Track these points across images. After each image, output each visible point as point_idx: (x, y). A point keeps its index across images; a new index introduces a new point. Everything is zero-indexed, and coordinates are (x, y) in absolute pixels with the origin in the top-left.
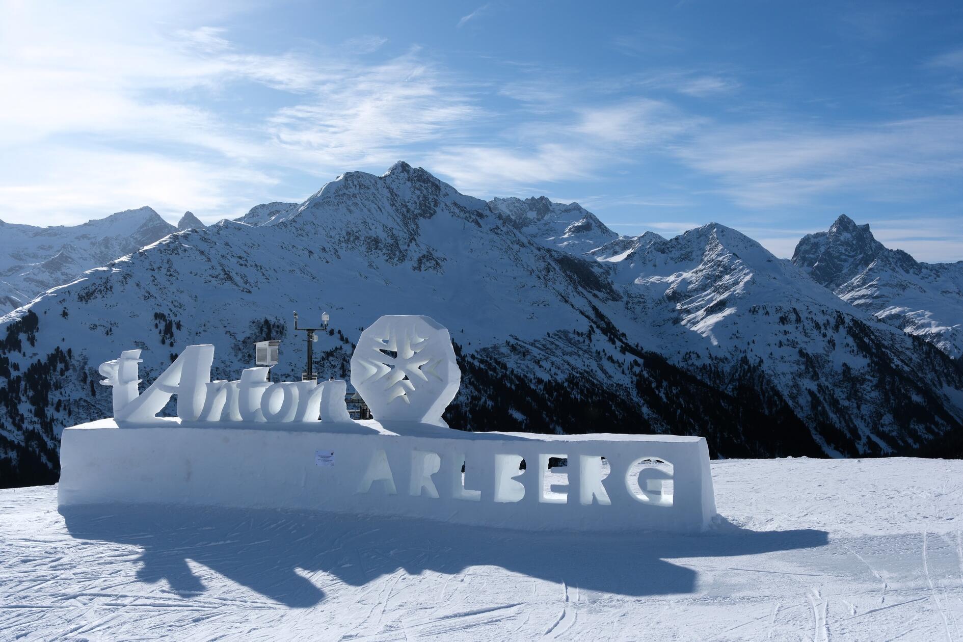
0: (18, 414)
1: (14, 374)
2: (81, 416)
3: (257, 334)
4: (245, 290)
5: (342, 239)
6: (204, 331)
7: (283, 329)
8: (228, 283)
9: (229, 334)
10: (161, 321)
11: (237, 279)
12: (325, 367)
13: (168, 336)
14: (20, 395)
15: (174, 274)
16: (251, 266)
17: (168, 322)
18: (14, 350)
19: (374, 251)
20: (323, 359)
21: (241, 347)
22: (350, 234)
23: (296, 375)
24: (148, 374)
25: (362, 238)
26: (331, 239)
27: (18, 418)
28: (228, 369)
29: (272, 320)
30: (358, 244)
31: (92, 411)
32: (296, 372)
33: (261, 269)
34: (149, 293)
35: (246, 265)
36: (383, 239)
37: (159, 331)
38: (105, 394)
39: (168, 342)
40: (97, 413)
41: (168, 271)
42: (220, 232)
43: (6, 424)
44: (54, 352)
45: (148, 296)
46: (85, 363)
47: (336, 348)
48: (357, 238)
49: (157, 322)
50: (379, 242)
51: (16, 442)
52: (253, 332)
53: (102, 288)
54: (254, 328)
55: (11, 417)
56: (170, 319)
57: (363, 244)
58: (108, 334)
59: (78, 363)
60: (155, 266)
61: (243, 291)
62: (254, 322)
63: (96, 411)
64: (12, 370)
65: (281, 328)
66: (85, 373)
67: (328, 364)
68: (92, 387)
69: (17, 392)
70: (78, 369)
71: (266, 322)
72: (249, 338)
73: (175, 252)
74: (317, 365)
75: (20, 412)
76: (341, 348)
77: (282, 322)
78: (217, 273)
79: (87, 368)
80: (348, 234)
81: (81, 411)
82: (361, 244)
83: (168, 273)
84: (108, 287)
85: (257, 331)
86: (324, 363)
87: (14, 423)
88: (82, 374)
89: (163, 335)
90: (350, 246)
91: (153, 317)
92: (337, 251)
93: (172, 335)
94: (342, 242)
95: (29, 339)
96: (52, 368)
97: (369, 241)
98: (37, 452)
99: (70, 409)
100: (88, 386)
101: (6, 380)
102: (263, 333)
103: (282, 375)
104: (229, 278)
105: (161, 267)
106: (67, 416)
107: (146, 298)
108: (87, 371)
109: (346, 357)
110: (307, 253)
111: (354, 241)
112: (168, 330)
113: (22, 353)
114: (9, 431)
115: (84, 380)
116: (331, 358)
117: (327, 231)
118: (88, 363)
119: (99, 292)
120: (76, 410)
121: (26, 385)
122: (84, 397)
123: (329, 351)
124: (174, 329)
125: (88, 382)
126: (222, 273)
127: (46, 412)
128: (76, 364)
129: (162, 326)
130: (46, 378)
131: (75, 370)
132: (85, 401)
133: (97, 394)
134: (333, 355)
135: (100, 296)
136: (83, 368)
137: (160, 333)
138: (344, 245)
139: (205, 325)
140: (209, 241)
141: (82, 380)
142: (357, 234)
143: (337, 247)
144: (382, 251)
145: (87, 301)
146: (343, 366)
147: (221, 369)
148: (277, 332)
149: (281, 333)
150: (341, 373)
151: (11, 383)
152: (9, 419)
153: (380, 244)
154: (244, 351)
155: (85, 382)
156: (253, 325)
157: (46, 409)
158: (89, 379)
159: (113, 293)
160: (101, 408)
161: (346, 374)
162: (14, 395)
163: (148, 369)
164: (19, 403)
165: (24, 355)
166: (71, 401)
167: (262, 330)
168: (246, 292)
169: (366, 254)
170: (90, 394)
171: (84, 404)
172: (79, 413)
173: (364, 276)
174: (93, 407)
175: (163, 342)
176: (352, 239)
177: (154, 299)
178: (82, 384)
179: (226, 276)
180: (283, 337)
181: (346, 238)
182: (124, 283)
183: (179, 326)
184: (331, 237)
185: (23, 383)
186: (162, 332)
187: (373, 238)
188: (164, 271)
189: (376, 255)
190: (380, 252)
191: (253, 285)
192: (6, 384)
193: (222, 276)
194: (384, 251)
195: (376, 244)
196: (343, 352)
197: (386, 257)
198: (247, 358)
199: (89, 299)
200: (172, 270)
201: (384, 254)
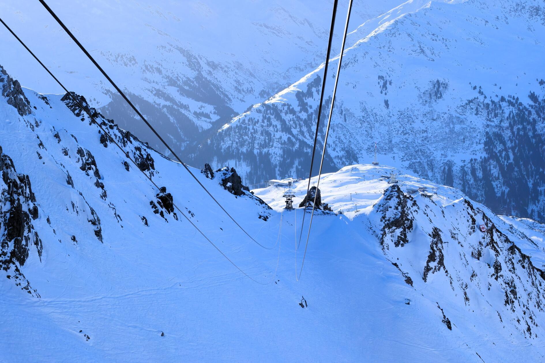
0: (311, 131)
1: (310, 111)
2: (339, 132)
3: (432, 88)
4: (431, 59)
5: (512, 9)
6: (404, 86)
7: (447, 86)
8: (422, 54)
9: (416, 88)
10: (382, 80)
11: (428, 52)
12: (467, 109)
13: (384, 89)
14: (313, 122)
15: (392, 50)
16: (440, 40)
17: (385, 81)
18: (310, 98)
19: (534, 17)
20: (466, 104)
21: (422, 96)
22: (519, 5)
23: (450, 113)
24: (372, 111)
25: (527, 8)
26: (504, 9)
27: (311, 133)
28: (413, 109)
29: (441, 80)
30: (523, 12)
31: (344, 130)
32: (450, 111)
33: (446, 41)
34: (377, 64)
35: (436, 40)
36: (542, 8)
37: (379, 87)
38: (351, 121)
39: (384, 92)
40: (346, 131)
41: (389, 48)
42: (426, 13)
43: (307, 136)
44: (328, 98)
45: (376, 65)
46: (342, 104)
47: (475, 98)
48: (524, 8)
49: (379, 81)
50: (539, 10)
51: (311, 145)
52: (430, 87)
53: (353, 61)
54: (430, 85)
55: (309, 133)
56: (386, 79)
57: (527, 12)
58: (354, 88)
59: (339, 104)
60: (382, 46)
61: (429, 60)
62: (431, 82)
63: (346, 130)
64: (309, 108)
65: (446, 85)
66: (342, 110)
67: (469, 107)
68: (345, 117)
69: (311, 120)
70: (339, 107)
71: (438, 81)
72: (427, 91)
73: (394, 35)
74: (462, 108)
75: (312, 131)
76: (478, 98)
77: (447, 81)
78: (416, 49)
79: (343, 107)
80: (518, 5)
81: (339, 130)
82: (526, 12)
83: (389, 50)
84: (356, 60)
85: (432, 87)
86: (466, 107)
87: (310, 135)
88: (340, 110)
89: (382, 88)
90: (517, 14)
91: (377, 78)
92: (507, 19)
93: (386, 88)
94: (512, 11)
95: (317, 91)
96: (327, 107)
97: (532, 10)
98: (319, 150)
99: (334, 129)
100: (343, 117)
101: (307, 114)
102: (435, 88)
103: (442, 113)
104: (423, 51)
105: (385, 46)
106: (333, 132)
107: (375, 66)
108: (343, 109)
109: (480, 103)
110: (484, 22)
111: (521, 10)
112: (385, 86)
113: (314, 99)
114: (308, 139)
115: (341, 113)
116: (471, 104)
117: (503, 3)
118: (343, 104)
119: (351, 64)
120: (337, 129)
121: (315, 117)
122: (341, 123)
123: (470, 100)
124: (388, 85)
125: (343, 114)
126: (419, 49)
127: (323, 130)
128: (338, 104)
129: (382, 84)
130: (324, 112)
131: (337, 107)
132: (341, 124)
133: (347, 121)
134: (472, 102)
135: (351, 66)
136: (341, 107)
137: (380, 87)
138: (513, 13)
139: (404, 83)
140: (416, 24)
141: (340, 113)
142: (524, 5)
143: (507, 16)
144: (540, 17)
145: (345, 69)
146: (477, 108)
147: (410, 109)
148: (443, 87)
149: (446, 88)
150: (476, 112)
151: (308, 116)
152: (308, 134)
153: (540, 12)
154: (423, 98)
155: (342, 114)
156: (430, 83)
157: (323, 128)
158: (344, 113)
159: (358, 64)
160: (348, 128)
161: (478, 114)
162: (310, 122)
163: (372, 108)
164: (312, 126)
165: (314, 100)
166: (335, 124)
167: (434, 86)
168: (431, 60)
169: (529, 20)
170: (344, 120)
171: (341, 126)
172: (338, 131)
173: (521, 38)
174: (344, 128)
175: (382, 92)
176: (519, 9)
177: (379, 67)
178: (340, 115)
179: (421, 51)
180: (447, 90)
181: (516, 8)
182: (364, 57)
183: (390, 83)
184: (505, 8)
185: (314, 116)
186: (382, 87)
187: (535, 7)
188: (386, 48)
189: (536, 20)
190: (538, 17)
191: (437, 55)
192: (306, 116)
193: (419, 50)
194: (542, 16)
195: (536, 12)
196: (479, 101)
197: (542, 22)
198: (424, 103)
199: (346, 67)
200: (391, 47)
201: (541, 19)
